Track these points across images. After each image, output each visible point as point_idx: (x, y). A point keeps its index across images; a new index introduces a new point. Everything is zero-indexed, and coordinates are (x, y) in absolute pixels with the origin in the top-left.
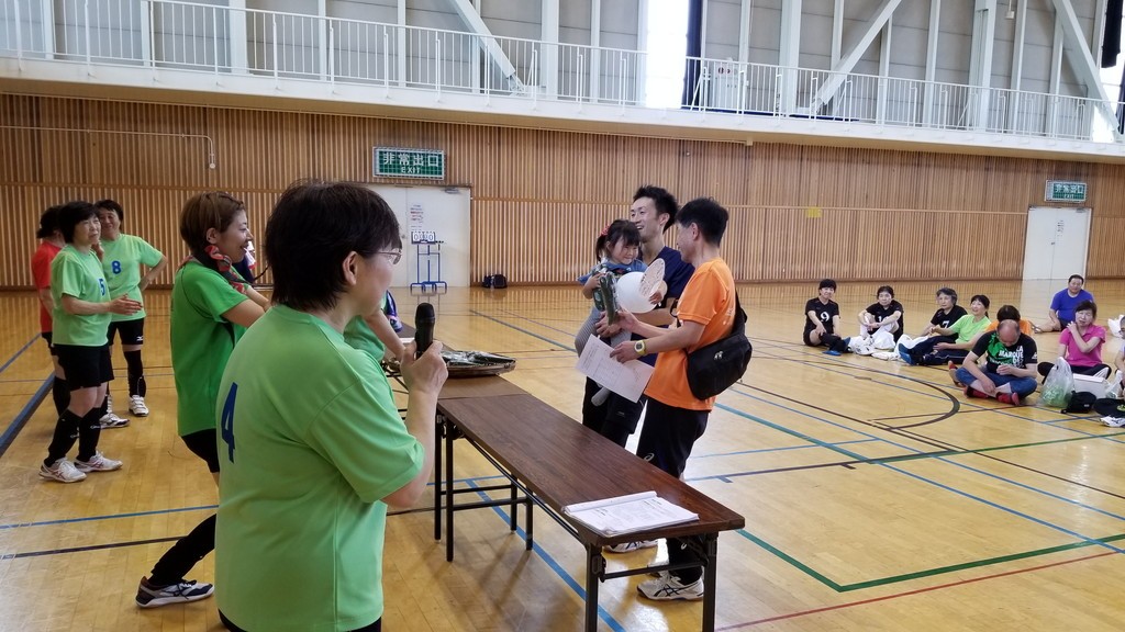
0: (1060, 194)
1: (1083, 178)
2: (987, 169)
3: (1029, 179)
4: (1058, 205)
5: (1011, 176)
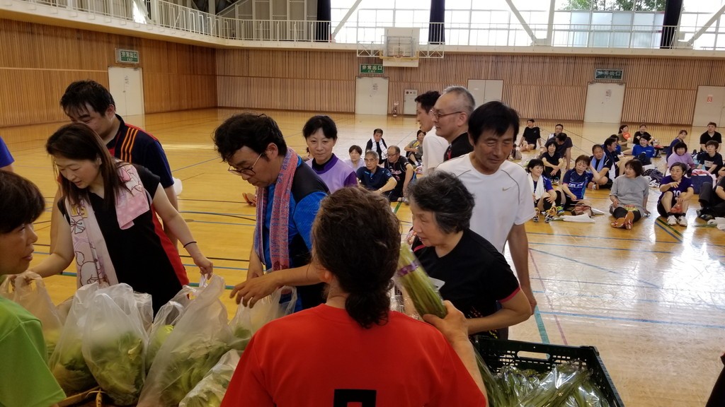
0: (124, 58)
1: (135, 47)
2: (79, 39)
3: (105, 48)
4: (124, 65)
5: (94, 44)
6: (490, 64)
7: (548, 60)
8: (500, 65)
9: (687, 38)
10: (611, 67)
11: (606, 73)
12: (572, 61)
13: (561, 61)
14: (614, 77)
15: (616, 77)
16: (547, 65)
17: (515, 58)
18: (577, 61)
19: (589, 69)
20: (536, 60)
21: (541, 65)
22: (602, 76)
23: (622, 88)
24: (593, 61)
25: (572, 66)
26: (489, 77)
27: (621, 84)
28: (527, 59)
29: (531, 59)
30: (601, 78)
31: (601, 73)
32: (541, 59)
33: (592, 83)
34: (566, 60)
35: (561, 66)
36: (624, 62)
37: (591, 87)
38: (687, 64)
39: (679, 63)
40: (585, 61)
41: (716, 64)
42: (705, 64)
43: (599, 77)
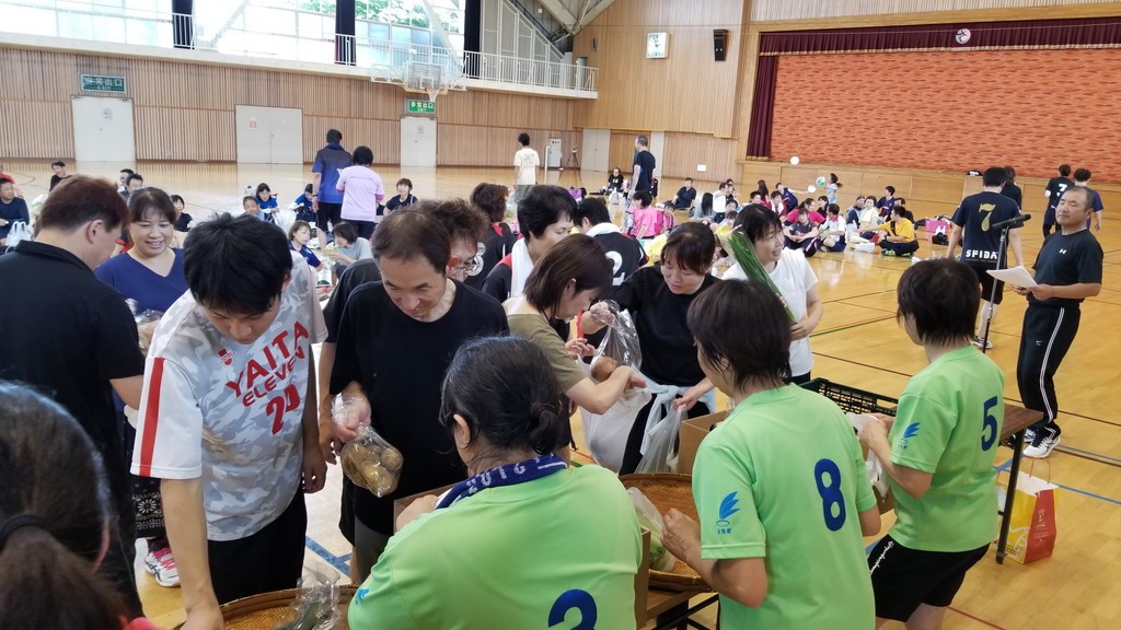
9: (209, 35)
10: (104, 72)
11: (99, 82)
13: (15, 56)
14: (113, 88)
15: (116, 88)
18: (45, 58)
19: (68, 69)
22: (93, 86)
23: (128, 105)
24: (73, 61)
25: (37, 67)
27: (125, 99)
30: (92, 88)
31: (91, 80)
33: (78, 96)
34: (24, 56)
36: (123, 64)
37: (77, 104)
38: (215, 72)
39: (203, 71)
40: (60, 59)
41: (251, 75)
42: (239, 74)
43: (87, 87)
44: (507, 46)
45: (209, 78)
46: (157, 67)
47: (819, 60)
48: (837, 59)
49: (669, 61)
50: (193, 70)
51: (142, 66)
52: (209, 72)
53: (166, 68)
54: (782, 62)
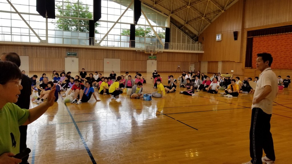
6: (22, 49)
7: (47, 48)
8: (26, 50)
9: (98, 42)
10: (72, 51)
11: (71, 54)
12: (57, 49)
13: (53, 49)
14: (74, 55)
16: (47, 50)
17: (33, 47)
18: (59, 49)
19: (64, 52)
20: (42, 48)
21: (45, 50)
23: (78, 59)
24: (65, 49)
25: (57, 51)
26: (22, 55)
27: (77, 57)
28: (39, 48)
29: (40, 48)
31: (69, 53)
32: (44, 48)
33: (66, 57)
34: (55, 49)
35: (53, 51)
36: (77, 50)
37: (66, 59)
38: (99, 51)
39: (96, 50)
40: (63, 49)
41: (108, 51)
42: (105, 51)
43: (68, 55)
44: (179, 41)
45: (97, 52)
46: (85, 50)
47: (265, 38)
48: (270, 37)
49: (222, 41)
50: (94, 50)
51: (81, 50)
52: (97, 51)
53: (87, 50)
54: (254, 39)
